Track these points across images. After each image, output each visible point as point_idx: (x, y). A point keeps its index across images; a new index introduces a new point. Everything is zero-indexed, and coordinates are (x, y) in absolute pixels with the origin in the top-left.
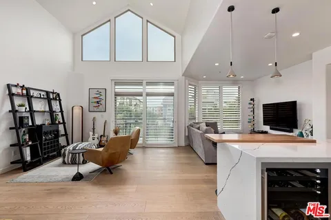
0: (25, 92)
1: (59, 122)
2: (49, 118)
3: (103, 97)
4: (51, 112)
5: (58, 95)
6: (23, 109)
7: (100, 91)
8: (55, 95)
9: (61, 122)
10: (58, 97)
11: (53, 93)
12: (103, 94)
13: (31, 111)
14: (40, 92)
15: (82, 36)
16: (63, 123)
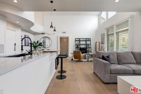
0: (79, 39)
1: (89, 47)
4: (86, 44)
5: (90, 39)
6: (78, 44)
7: (103, 35)
15: (101, 14)
16: (91, 48)
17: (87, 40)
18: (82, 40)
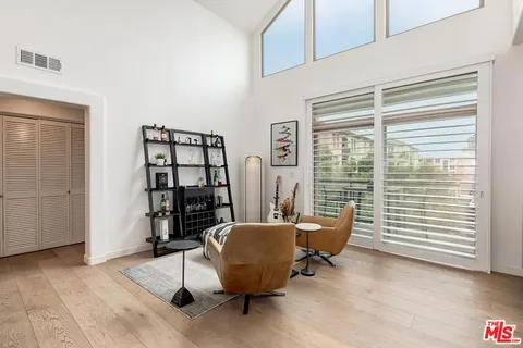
0: (165, 136)
1: (220, 183)
2: (204, 176)
3: (292, 138)
4: (208, 167)
5: (222, 138)
6: (161, 162)
7: (288, 125)
8: (214, 140)
9: (224, 182)
10: (220, 143)
11: (211, 136)
12: (293, 131)
13: (174, 166)
14: (190, 136)
15: (262, 33)
16: (228, 185)
17: (209, 143)
18: (183, 139)
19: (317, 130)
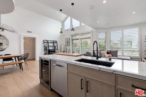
0: (47, 41)
1: (56, 49)
2: (53, 48)
5: (57, 41)
7: (68, 39)
13: (48, 46)
15: (64, 22)
16: (58, 49)
17: (54, 42)
18: (50, 42)
19: (72, 40)
